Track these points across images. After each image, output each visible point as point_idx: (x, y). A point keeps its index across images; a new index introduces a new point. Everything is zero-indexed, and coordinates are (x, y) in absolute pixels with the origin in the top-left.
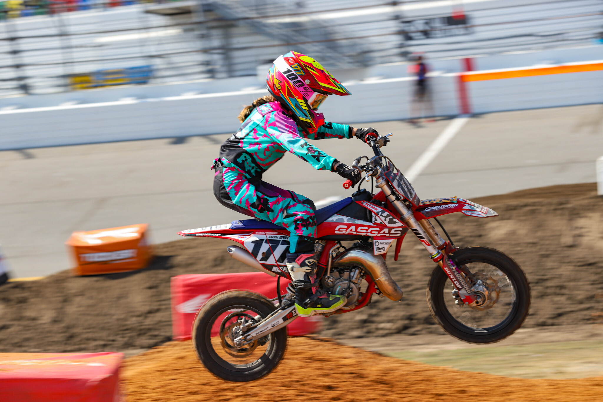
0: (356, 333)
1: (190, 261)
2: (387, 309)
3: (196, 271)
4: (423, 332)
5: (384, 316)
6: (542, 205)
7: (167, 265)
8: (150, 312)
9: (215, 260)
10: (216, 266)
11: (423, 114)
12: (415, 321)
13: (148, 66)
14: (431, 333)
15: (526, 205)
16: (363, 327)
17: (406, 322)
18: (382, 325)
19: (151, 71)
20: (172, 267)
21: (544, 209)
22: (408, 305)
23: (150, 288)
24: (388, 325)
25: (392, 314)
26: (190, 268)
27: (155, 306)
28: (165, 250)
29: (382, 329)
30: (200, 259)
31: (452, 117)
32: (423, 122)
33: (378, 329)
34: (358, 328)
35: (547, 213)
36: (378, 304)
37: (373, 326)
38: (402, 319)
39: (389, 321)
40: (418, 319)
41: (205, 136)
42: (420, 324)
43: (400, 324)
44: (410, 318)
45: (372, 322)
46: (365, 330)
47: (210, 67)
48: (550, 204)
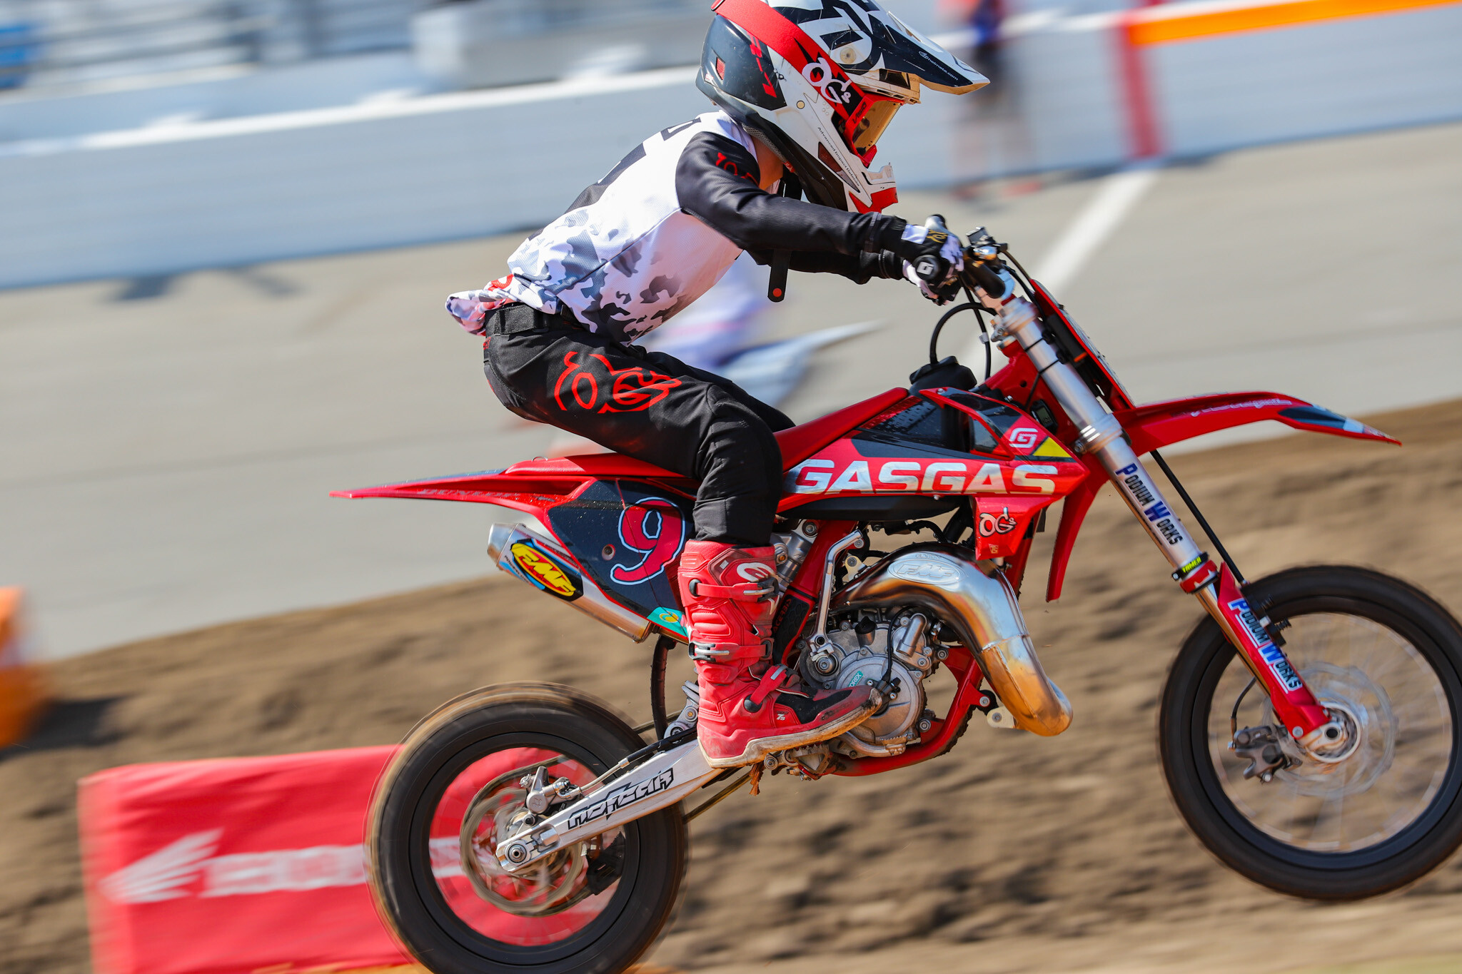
0: (773, 941)
1: (177, 715)
2: (873, 854)
3: (201, 750)
4: (1008, 928)
5: (869, 878)
6: (1405, 470)
7: (100, 732)
8: (43, 900)
9: (268, 704)
10: (272, 725)
11: (995, 163)
12: (973, 894)
13: (22, 28)
14: (1033, 930)
15: (1346, 475)
16: (792, 921)
17: (945, 896)
18: (861, 913)
19: (35, 44)
20: (115, 737)
21: (1411, 485)
22: (949, 836)
23: (41, 813)
24: (879, 910)
25: (893, 870)
26: (178, 740)
27: (57, 879)
28: (88, 677)
29: (864, 924)
30: (213, 705)
31: (1098, 172)
32: (999, 191)
33: (844, 926)
34: (776, 924)
35: (1425, 495)
36: (843, 838)
37: (829, 917)
38: (927, 887)
39: (882, 896)
40: (986, 886)
41: (238, 268)
42: (990, 902)
43: (923, 904)
44: (959, 881)
45: (825, 901)
46: (802, 929)
47: (242, 26)
48: (1434, 466)
